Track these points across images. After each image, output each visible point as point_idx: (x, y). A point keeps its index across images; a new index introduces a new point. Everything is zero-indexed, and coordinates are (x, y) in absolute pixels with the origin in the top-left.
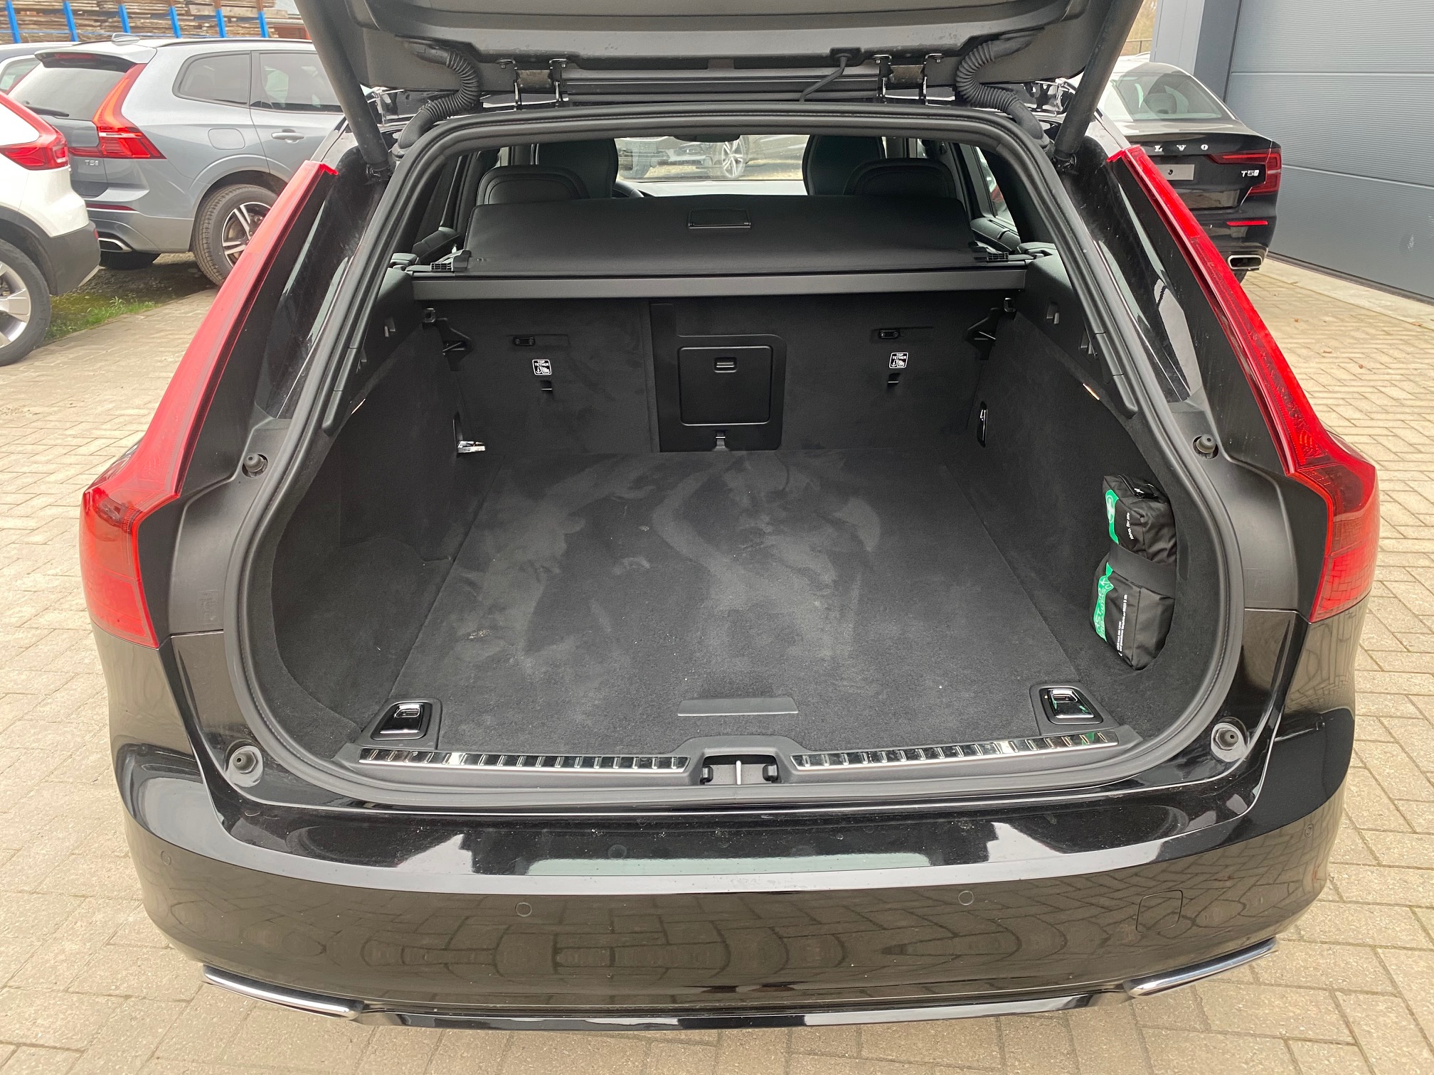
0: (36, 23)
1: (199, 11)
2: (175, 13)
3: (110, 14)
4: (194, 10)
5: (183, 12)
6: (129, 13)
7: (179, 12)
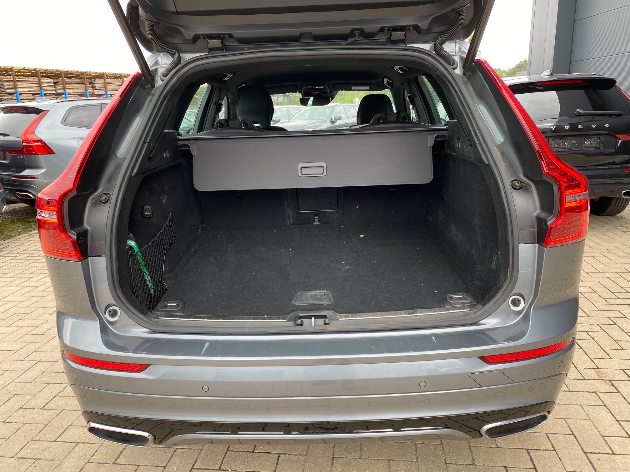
0: (28, 99)
1: (98, 92)
2: (88, 94)
3: (60, 95)
4: (96, 92)
5: (92, 93)
6: (68, 94)
7: (89, 93)
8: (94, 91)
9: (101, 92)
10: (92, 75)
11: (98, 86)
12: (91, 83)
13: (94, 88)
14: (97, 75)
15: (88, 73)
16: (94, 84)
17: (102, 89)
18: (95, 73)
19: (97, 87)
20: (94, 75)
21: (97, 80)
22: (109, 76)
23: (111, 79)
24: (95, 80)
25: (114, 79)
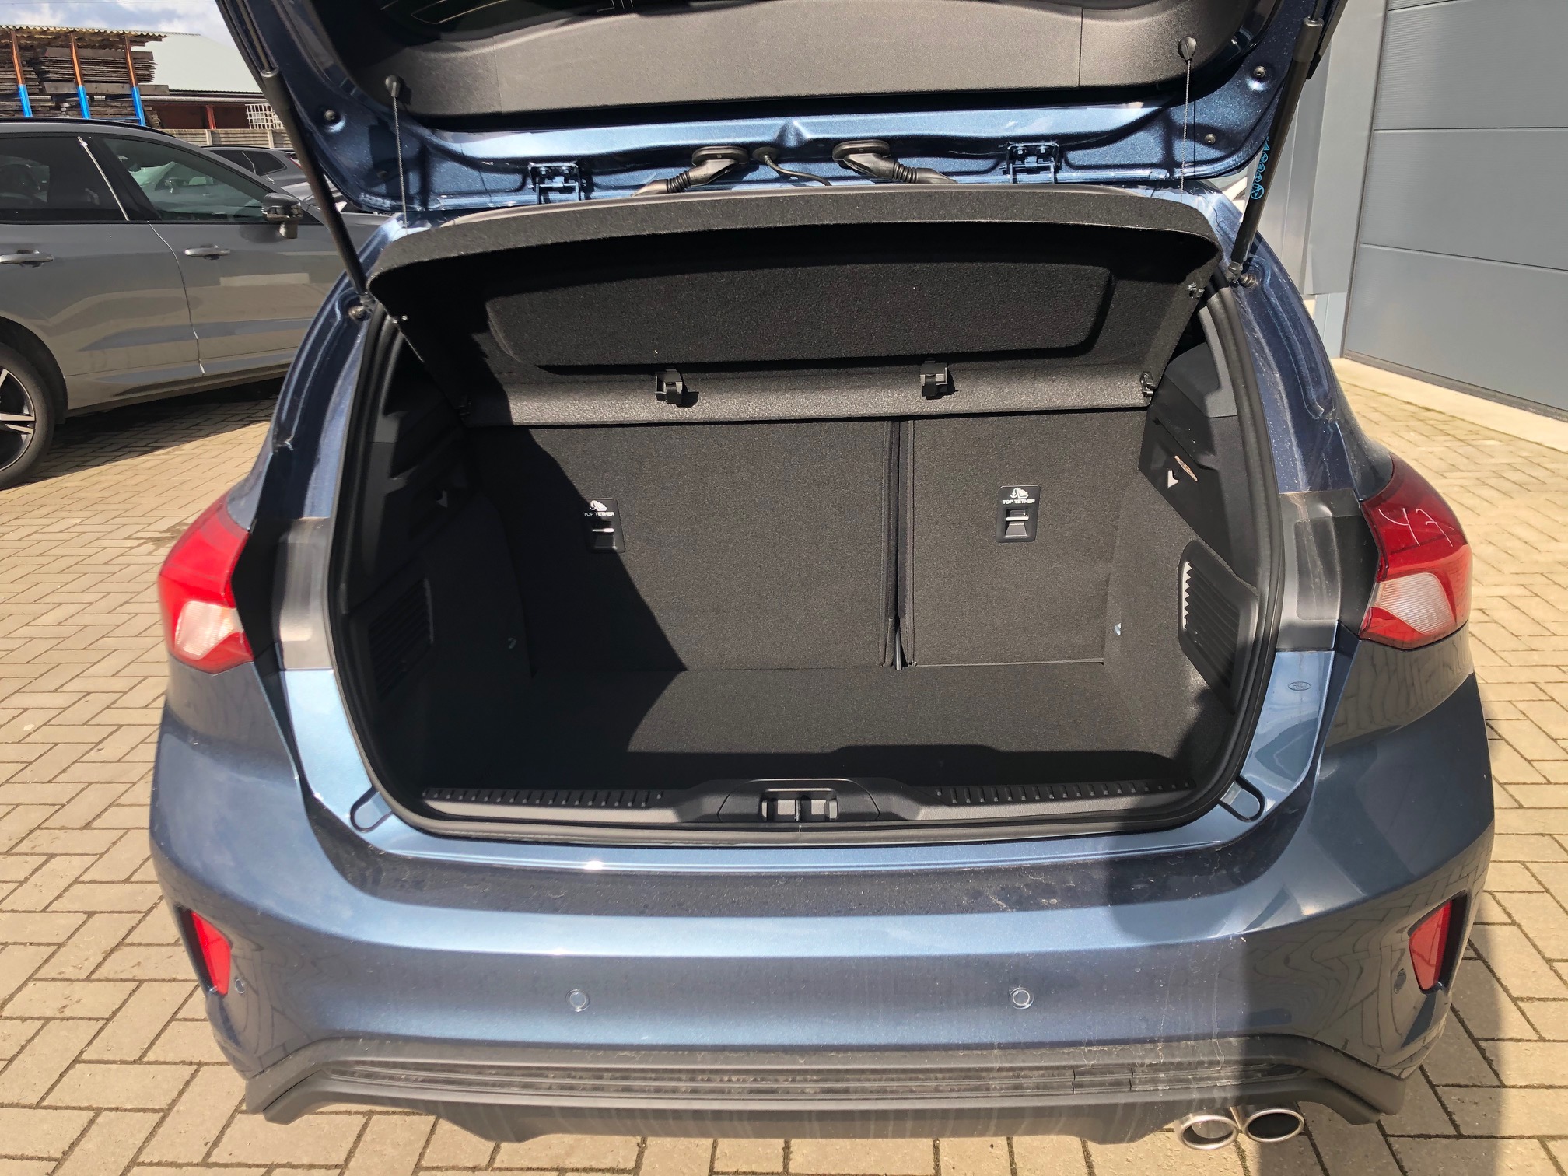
4: (49, 88)
5: (37, 91)
8: (46, 84)
9: (67, 89)
10: (37, 36)
11: (54, 71)
12: (33, 61)
13: (43, 77)
14: (50, 37)
15: (23, 32)
16: (42, 63)
17: (67, 77)
18: (44, 32)
19: (52, 70)
20: (43, 37)
21: (52, 52)
22: (86, 41)
23: (93, 47)
24: (45, 50)
25: (103, 47)
